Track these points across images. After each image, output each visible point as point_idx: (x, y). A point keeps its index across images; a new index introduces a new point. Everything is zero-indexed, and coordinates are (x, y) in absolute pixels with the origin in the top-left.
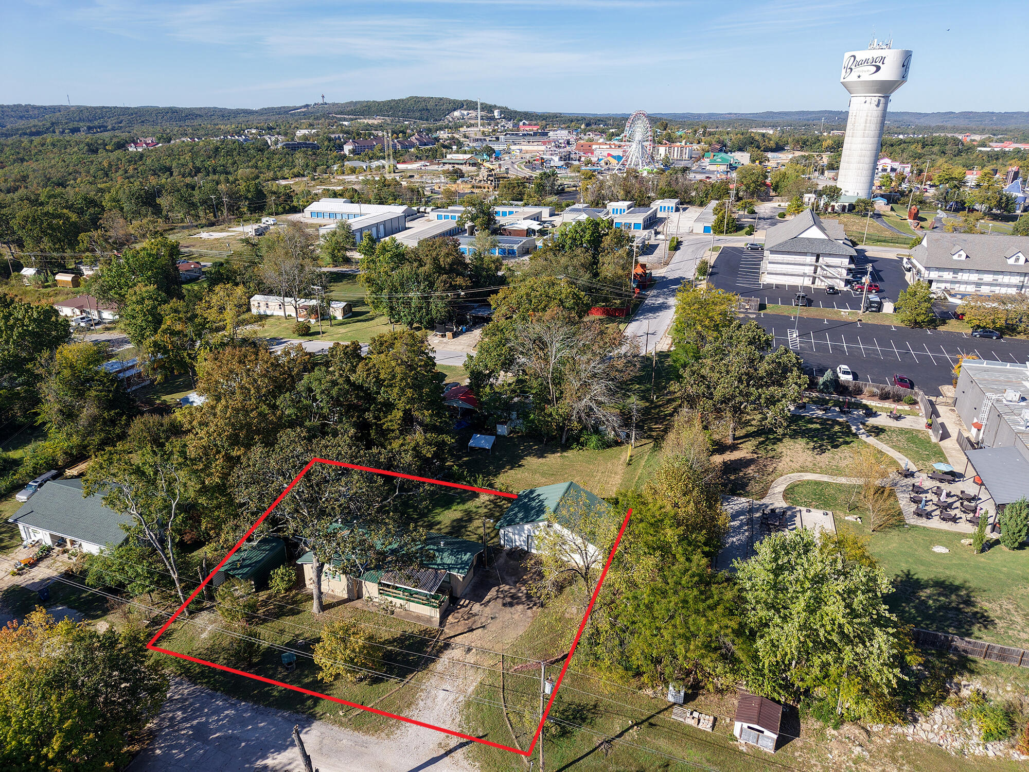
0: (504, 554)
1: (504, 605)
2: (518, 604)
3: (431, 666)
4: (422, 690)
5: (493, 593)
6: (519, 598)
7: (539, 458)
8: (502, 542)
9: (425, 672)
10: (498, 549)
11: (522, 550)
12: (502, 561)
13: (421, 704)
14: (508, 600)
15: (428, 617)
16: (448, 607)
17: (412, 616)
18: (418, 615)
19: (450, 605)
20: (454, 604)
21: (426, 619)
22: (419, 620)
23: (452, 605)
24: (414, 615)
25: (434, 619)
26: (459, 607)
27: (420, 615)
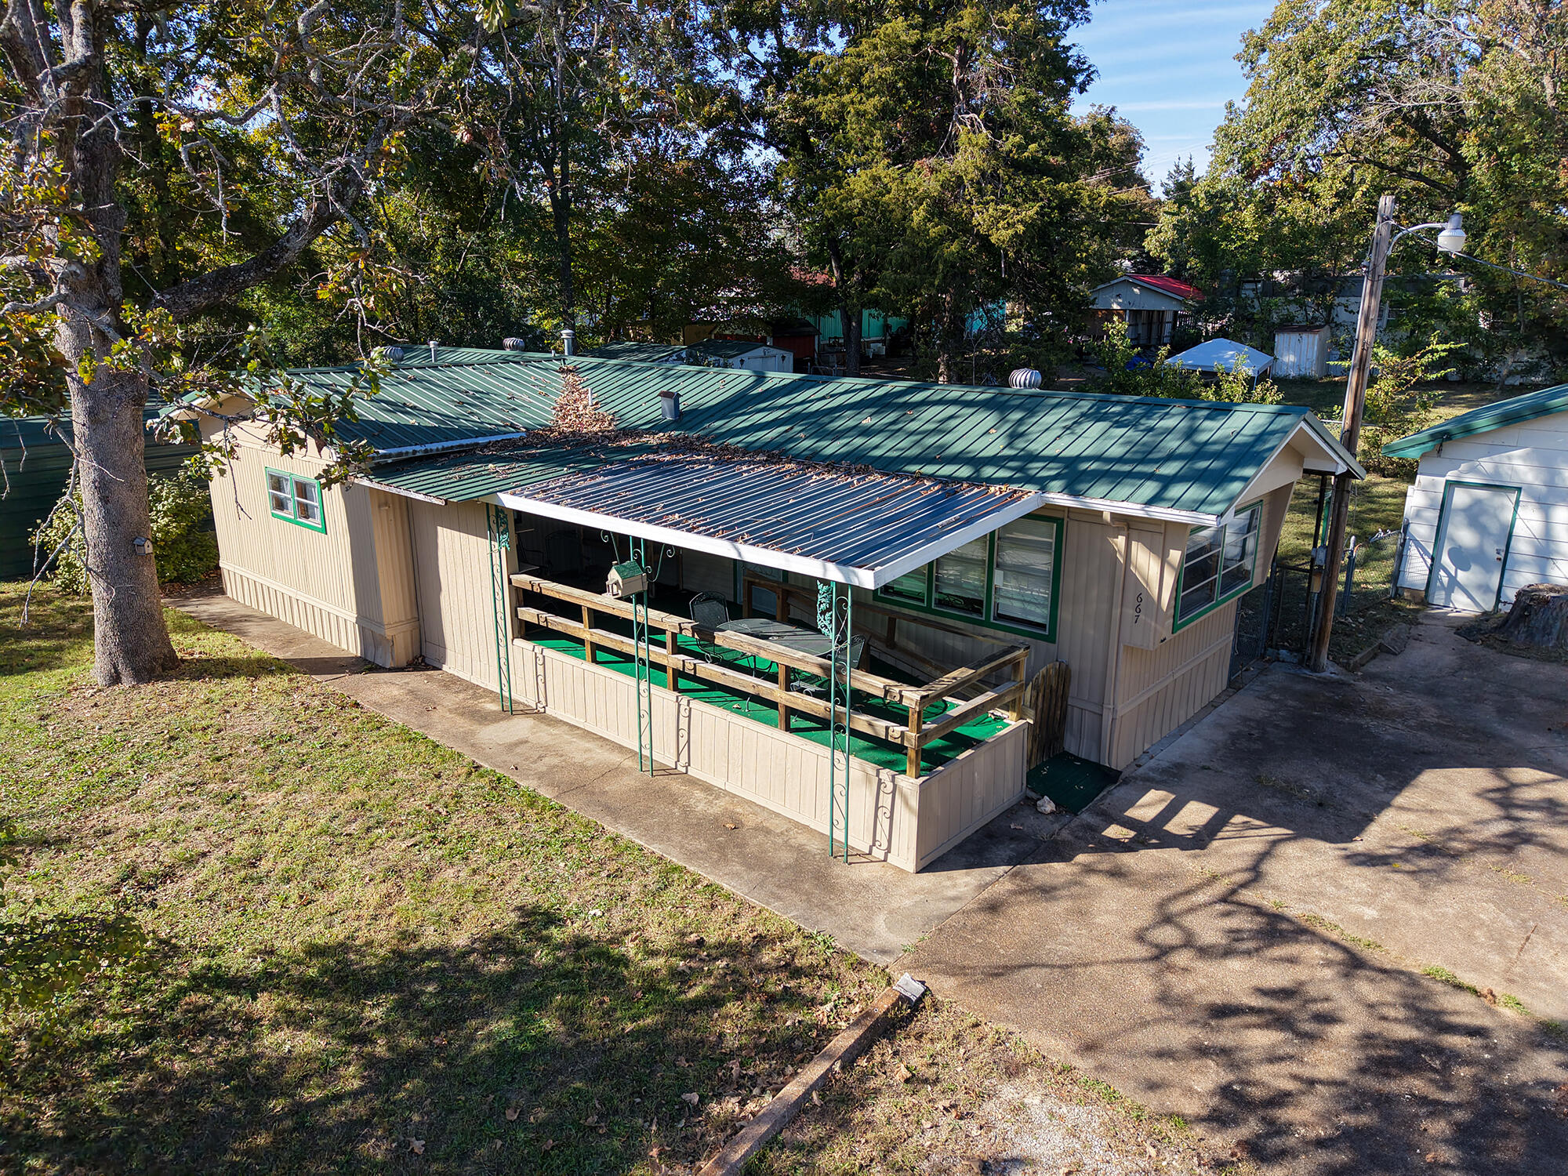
0: (1438, 633)
12: (1430, 654)
15: (814, 846)
16: (1010, 813)
17: (686, 811)
18: (733, 816)
19: (1029, 803)
20: (1068, 805)
21: (786, 857)
22: (721, 849)
23: (1048, 806)
24: (700, 804)
25: (864, 872)
26: (1114, 831)
27: (750, 821)
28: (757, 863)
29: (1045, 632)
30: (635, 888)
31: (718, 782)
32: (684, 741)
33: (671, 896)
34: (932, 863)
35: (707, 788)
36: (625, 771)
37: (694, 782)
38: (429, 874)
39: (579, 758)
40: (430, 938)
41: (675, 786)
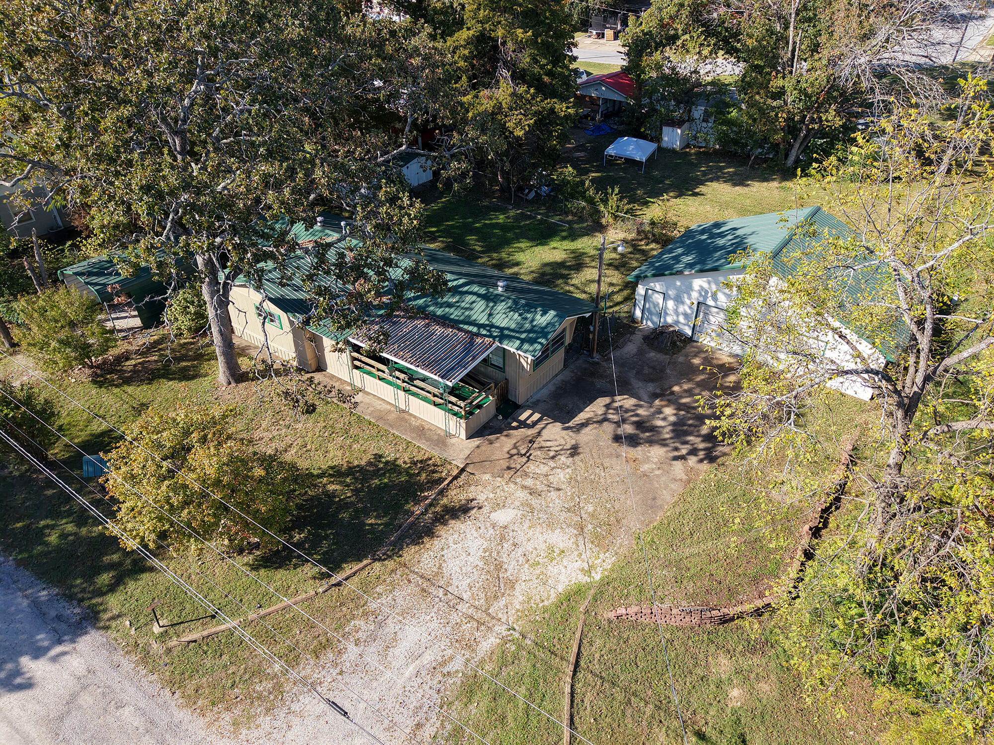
0: (638, 338)
1: (617, 438)
2: (651, 442)
3: (409, 553)
4: (365, 614)
5: (597, 408)
6: (653, 429)
7: (735, 185)
8: (638, 313)
9: (390, 564)
10: (628, 326)
11: (679, 334)
12: (631, 348)
13: (353, 652)
14: (628, 429)
15: (442, 434)
16: (490, 421)
17: (410, 425)
18: (422, 426)
19: (496, 416)
20: (505, 417)
21: (436, 437)
22: (420, 436)
23: (500, 417)
24: (414, 423)
25: (454, 440)
26: (515, 424)
27: (426, 427)
28: (428, 439)
29: (502, 369)
30: (401, 448)
31: (417, 415)
32: (407, 403)
33: (409, 450)
34: (469, 437)
35: (415, 417)
36: (393, 412)
37: (411, 415)
38: (350, 447)
39: (379, 407)
40: (356, 463)
41: (407, 417)
